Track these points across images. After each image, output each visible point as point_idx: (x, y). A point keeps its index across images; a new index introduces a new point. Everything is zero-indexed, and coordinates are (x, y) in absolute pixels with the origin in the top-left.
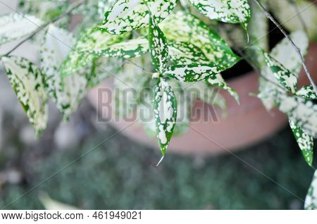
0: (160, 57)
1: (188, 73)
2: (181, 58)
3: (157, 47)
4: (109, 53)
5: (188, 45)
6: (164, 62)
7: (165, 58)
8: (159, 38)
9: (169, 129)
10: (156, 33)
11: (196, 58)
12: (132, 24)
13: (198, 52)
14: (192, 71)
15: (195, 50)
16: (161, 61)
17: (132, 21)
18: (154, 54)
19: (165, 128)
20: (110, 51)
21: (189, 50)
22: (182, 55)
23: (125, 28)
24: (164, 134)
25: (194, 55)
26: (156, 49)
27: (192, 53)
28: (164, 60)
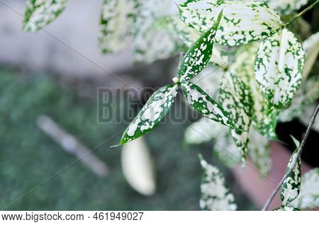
0: (189, 68)
1: (201, 101)
2: (229, 93)
3: (194, 58)
4: (184, 36)
5: (245, 88)
6: (189, 75)
7: (192, 73)
8: (202, 52)
9: (143, 128)
10: (204, 48)
11: (241, 105)
12: (202, 26)
13: (248, 102)
14: (205, 104)
15: (247, 98)
16: (187, 72)
17: (204, 24)
18: (186, 61)
19: (140, 124)
20: (187, 36)
21: (241, 93)
22: (232, 91)
23: (195, 24)
24: (135, 129)
25: (242, 101)
26: (192, 59)
27: (241, 98)
28: (190, 73)
